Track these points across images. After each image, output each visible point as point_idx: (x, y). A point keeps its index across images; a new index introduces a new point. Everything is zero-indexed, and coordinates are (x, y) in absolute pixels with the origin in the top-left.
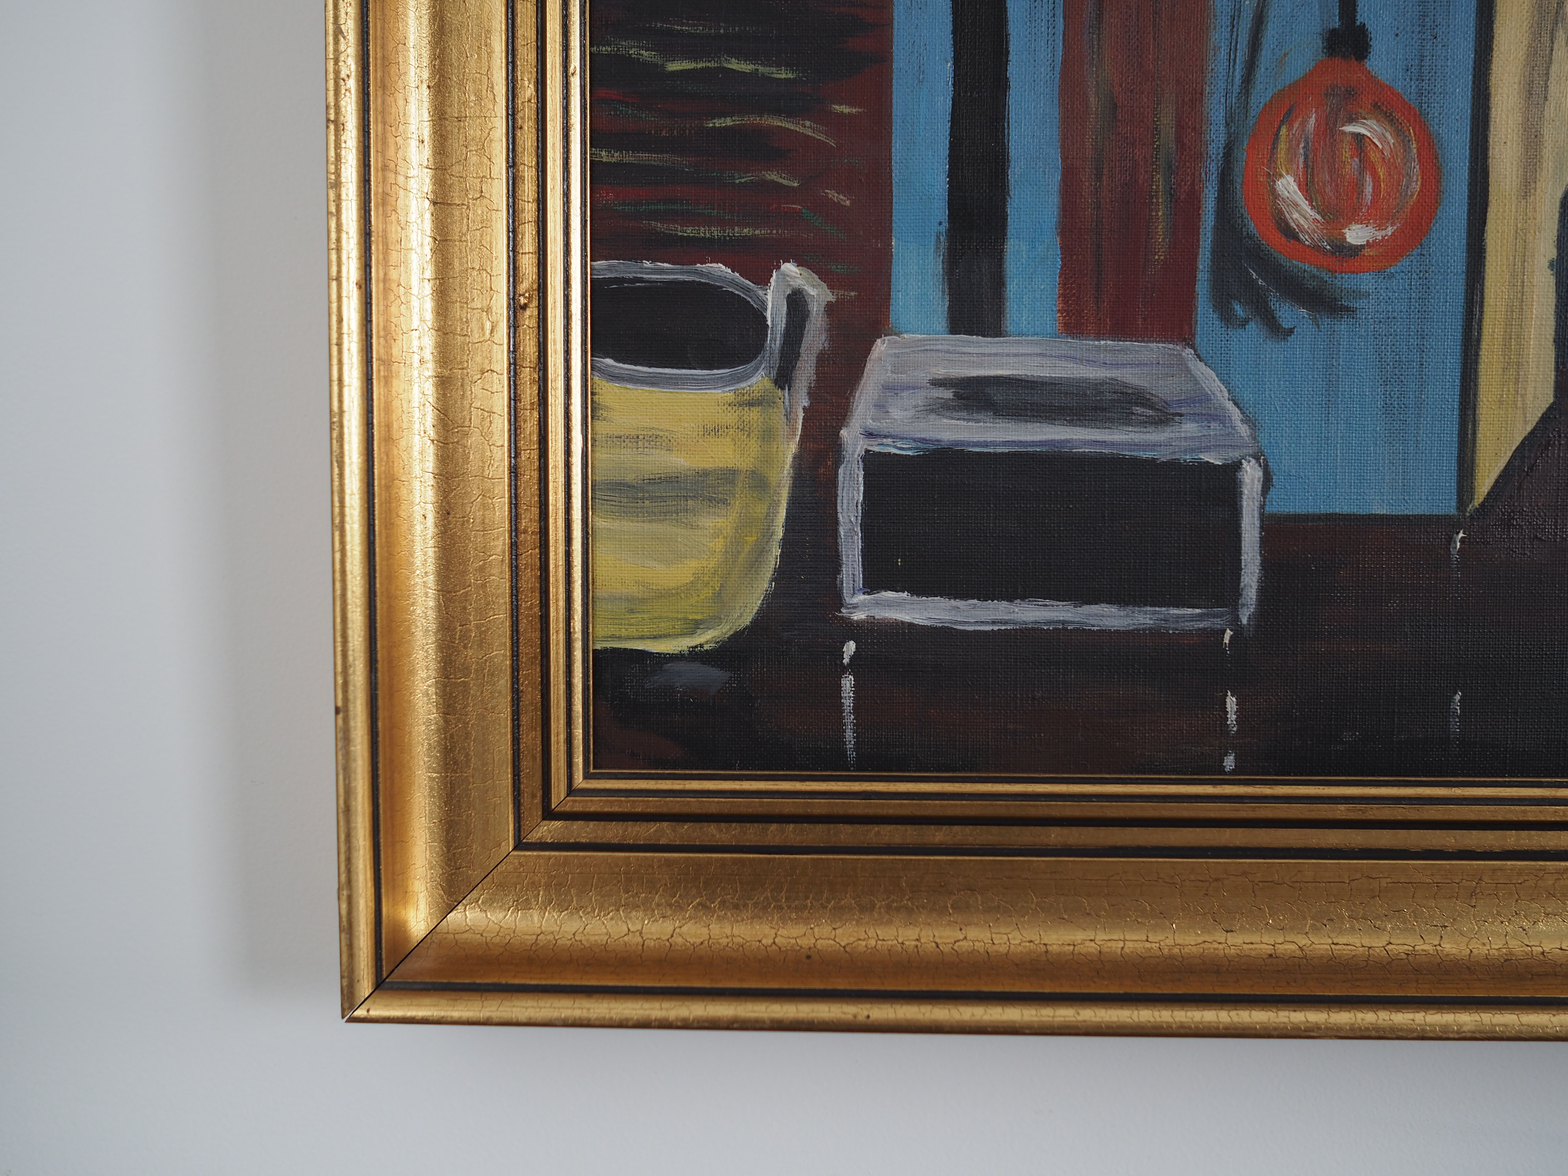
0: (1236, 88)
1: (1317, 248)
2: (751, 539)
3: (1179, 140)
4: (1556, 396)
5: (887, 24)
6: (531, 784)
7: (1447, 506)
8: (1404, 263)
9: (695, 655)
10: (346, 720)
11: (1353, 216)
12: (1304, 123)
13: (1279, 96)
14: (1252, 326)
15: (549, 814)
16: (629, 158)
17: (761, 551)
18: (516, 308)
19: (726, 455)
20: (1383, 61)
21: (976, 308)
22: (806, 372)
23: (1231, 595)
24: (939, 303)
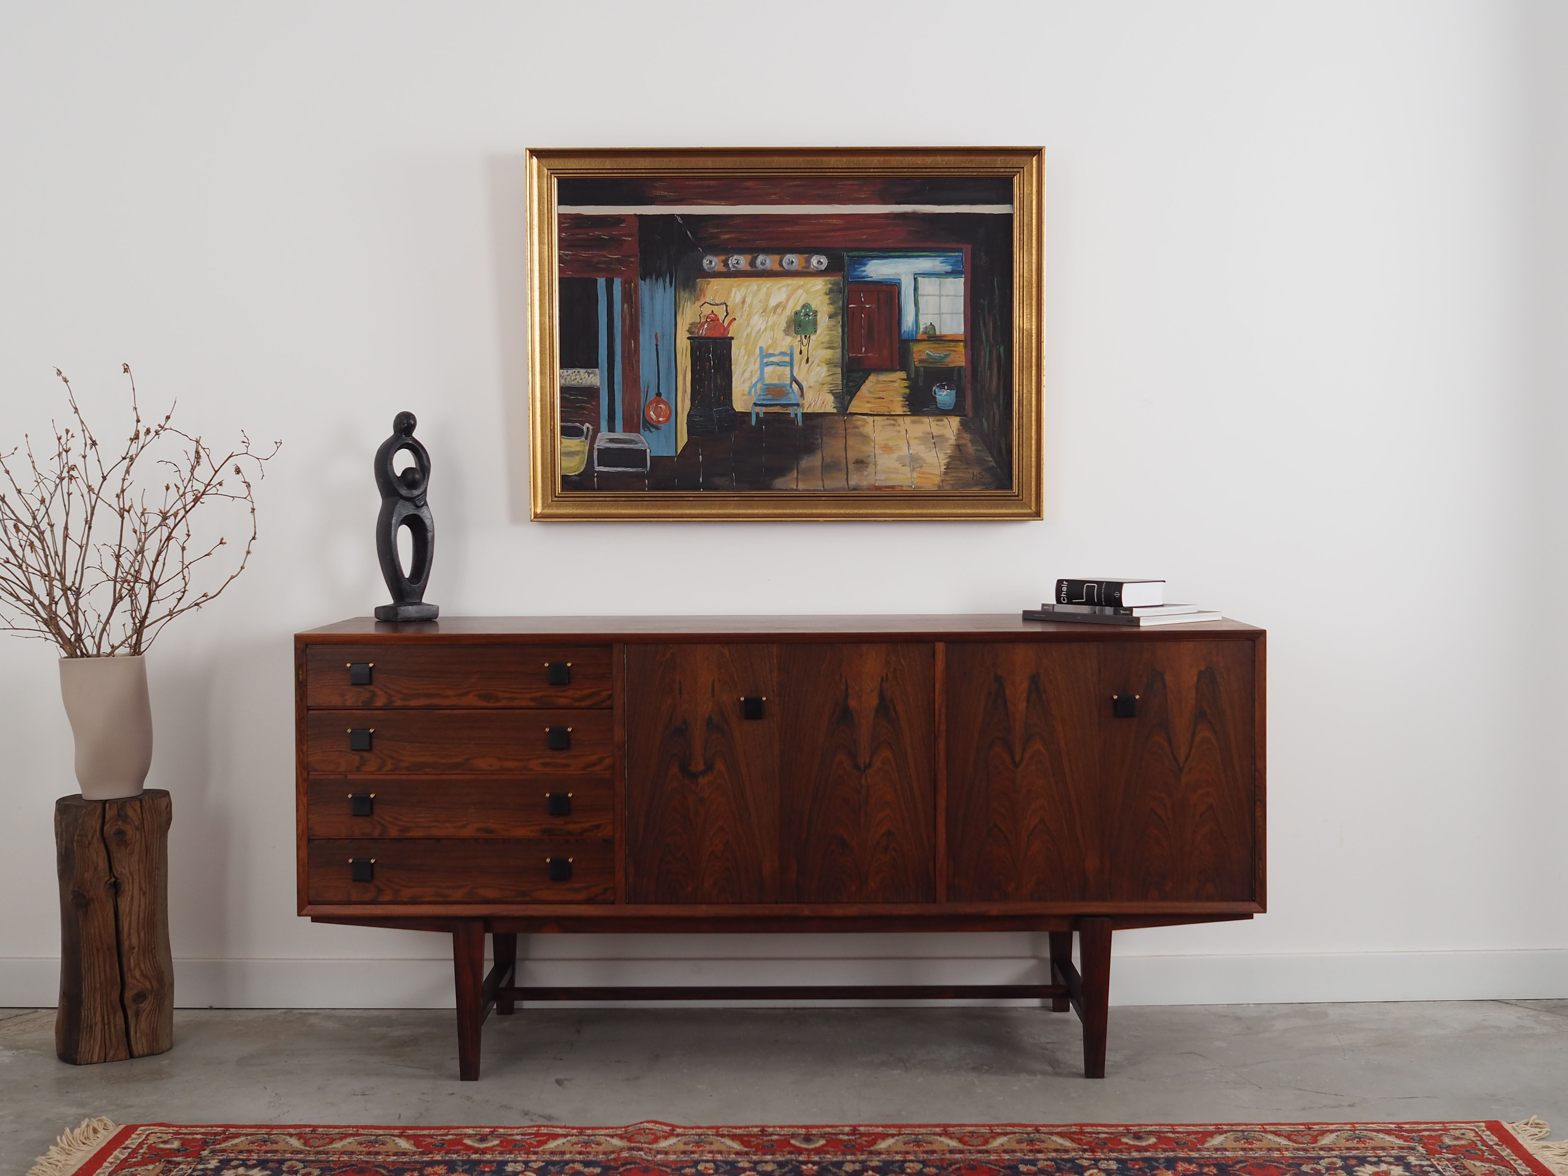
0: (645, 401)
1: (656, 421)
2: (582, 460)
3: (637, 408)
4: (688, 440)
5: (599, 392)
6: (553, 492)
7: (674, 455)
8: (667, 423)
9: (575, 475)
10: (530, 484)
11: (660, 417)
12: (653, 405)
13: (651, 401)
14: (648, 431)
15: (556, 497)
16: (566, 409)
18: (551, 430)
19: (579, 449)
20: (663, 397)
21: (611, 429)
22: (589, 438)
23: (646, 467)
24: (607, 429)
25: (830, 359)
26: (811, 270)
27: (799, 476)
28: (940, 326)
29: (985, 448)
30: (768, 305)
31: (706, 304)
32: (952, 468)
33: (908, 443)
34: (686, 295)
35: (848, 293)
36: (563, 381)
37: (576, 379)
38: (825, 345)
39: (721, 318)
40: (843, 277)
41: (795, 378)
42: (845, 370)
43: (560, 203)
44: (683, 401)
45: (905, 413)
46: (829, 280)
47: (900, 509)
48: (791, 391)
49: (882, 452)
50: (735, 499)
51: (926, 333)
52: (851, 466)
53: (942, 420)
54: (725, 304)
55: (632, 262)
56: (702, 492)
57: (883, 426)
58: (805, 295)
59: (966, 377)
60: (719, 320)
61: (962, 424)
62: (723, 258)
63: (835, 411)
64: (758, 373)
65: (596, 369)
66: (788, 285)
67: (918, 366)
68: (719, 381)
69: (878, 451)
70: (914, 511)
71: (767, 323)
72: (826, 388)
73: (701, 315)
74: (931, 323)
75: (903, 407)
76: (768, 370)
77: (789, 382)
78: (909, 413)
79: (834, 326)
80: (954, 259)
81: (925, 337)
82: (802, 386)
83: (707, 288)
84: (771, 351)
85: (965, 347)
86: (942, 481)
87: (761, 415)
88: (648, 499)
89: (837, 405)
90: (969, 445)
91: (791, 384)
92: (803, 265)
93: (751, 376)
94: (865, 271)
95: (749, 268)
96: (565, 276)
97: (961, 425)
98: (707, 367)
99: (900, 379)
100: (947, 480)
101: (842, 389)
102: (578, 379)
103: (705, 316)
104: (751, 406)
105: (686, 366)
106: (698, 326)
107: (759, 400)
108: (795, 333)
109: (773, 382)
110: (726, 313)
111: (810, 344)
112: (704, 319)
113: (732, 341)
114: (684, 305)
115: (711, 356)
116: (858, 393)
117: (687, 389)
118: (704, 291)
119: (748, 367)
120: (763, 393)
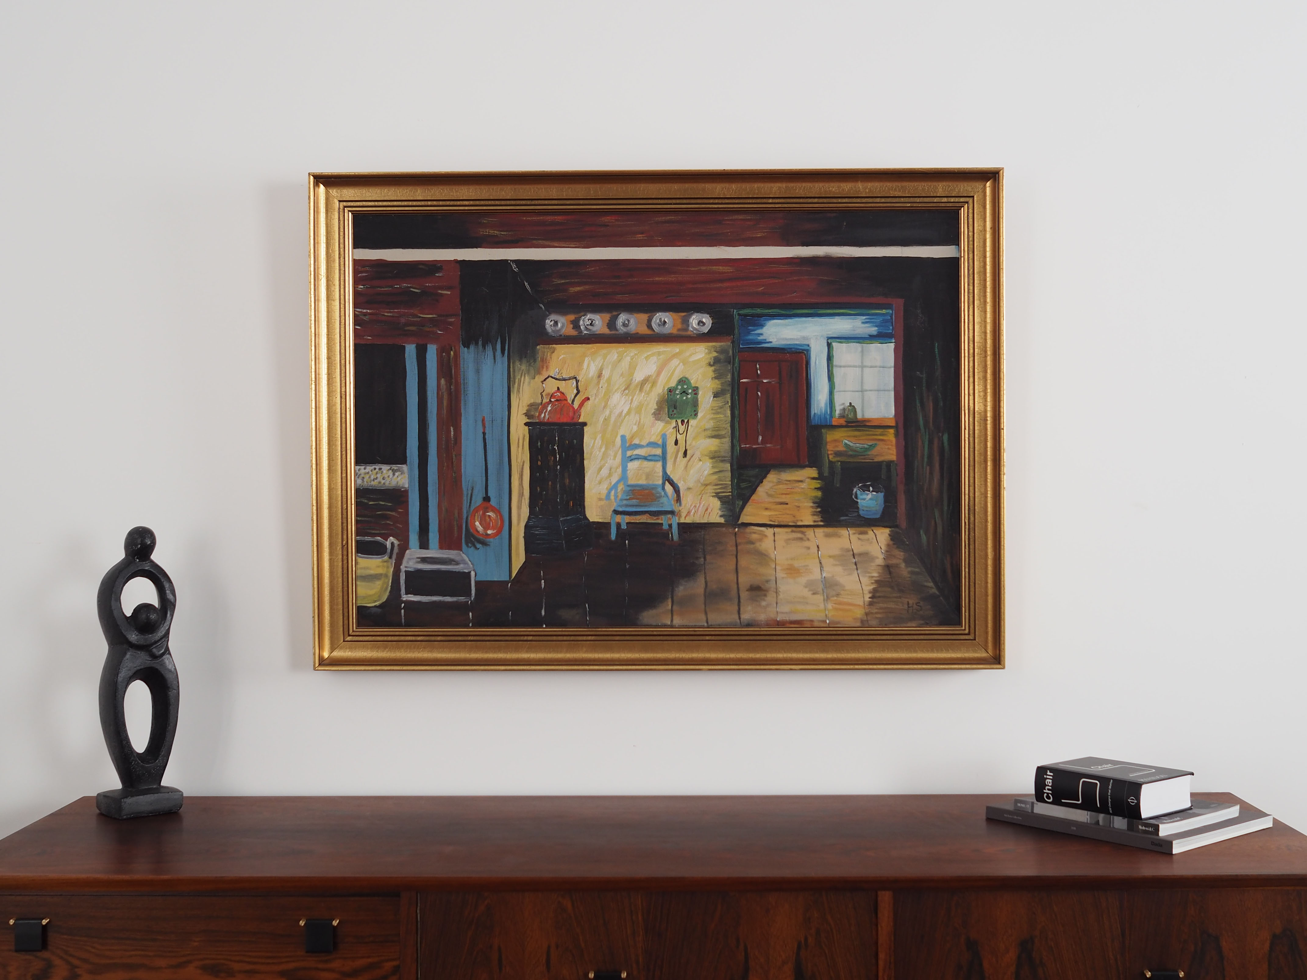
0: (468, 507)
1: (483, 534)
2: (385, 586)
3: (459, 516)
4: (526, 559)
5: (408, 496)
6: (346, 630)
7: (507, 579)
8: (498, 537)
9: (375, 606)
10: (314, 619)
11: (488, 529)
12: (480, 513)
13: (475, 508)
14: (472, 548)
15: (349, 635)
16: (363, 519)
17: (387, 588)
18: (343, 546)
19: (380, 571)
20: (493, 502)
21: (424, 545)
22: (394, 556)
23: (470, 595)
24: (418, 544)
25: (716, 452)
26: (689, 333)
27: (675, 608)
28: (863, 407)
29: (924, 570)
30: (632, 380)
31: (550, 378)
32: (879, 597)
33: (821, 563)
34: (524, 367)
35: (739, 364)
36: (359, 481)
37: (376, 478)
38: (709, 433)
39: (570, 397)
40: (733, 342)
41: (669, 476)
42: (735, 467)
43: (356, 246)
44: (519, 507)
45: (816, 523)
46: (714, 347)
47: (810, 652)
48: (663, 493)
49: (785, 576)
50: (590, 638)
51: (843, 417)
52: (744, 595)
53: (866, 533)
54: (576, 378)
55: (451, 324)
56: (544, 629)
57: (787, 541)
58: (681, 367)
59: (897, 475)
60: (567, 400)
61: (893, 537)
62: (572, 317)
63: (722, 520)
64: (620, 470)
65: (404, 466)
66: (659, 354)
67: (833, 460)
68: (567, 481)
69: (780, 574)
70: (829, 656)
71: (631, 403)
72: (711, 489)
73: (544, 394)
74: (850, 403)
75: (814, 515)
76: (633, 466)
77: (660, 482)
78: (822, 523)
79: (721, 408)
80: (881, 318)
81: (842, 422)
82: (678, 487)
83: (551, 358)
84: (636, 441)
85: (897, 435)
86: (867, 614)
87: (624, 527)
88: (472, 638)
89: (725, 513)
90: (903, 565)
91: (664, 484)
92: (680, 326)
93: (610, 475)
94: (762, 334)
95: (606, 331)
96: (362, 342)
97: (891, 539)
98: (551, 463)
99: (809, 478)
100: (872, 613)
101: (732, 492)
102: (380, 479)
103: (549, 394)
104: (610, 515)
105: (523, 460)
106: (540, 408)
107: (621, 506)
108: (669, 417)
109: (639, 483)
110: (577, 390)
111: (688, 431)
112: (547, 398)
113: (585, 427)
114: (521, 380)
115: (556, 448)
116: (754, 497)
117: (524, 491)
118: (548, 362)
119: (606, 463)
120: (625, 498)
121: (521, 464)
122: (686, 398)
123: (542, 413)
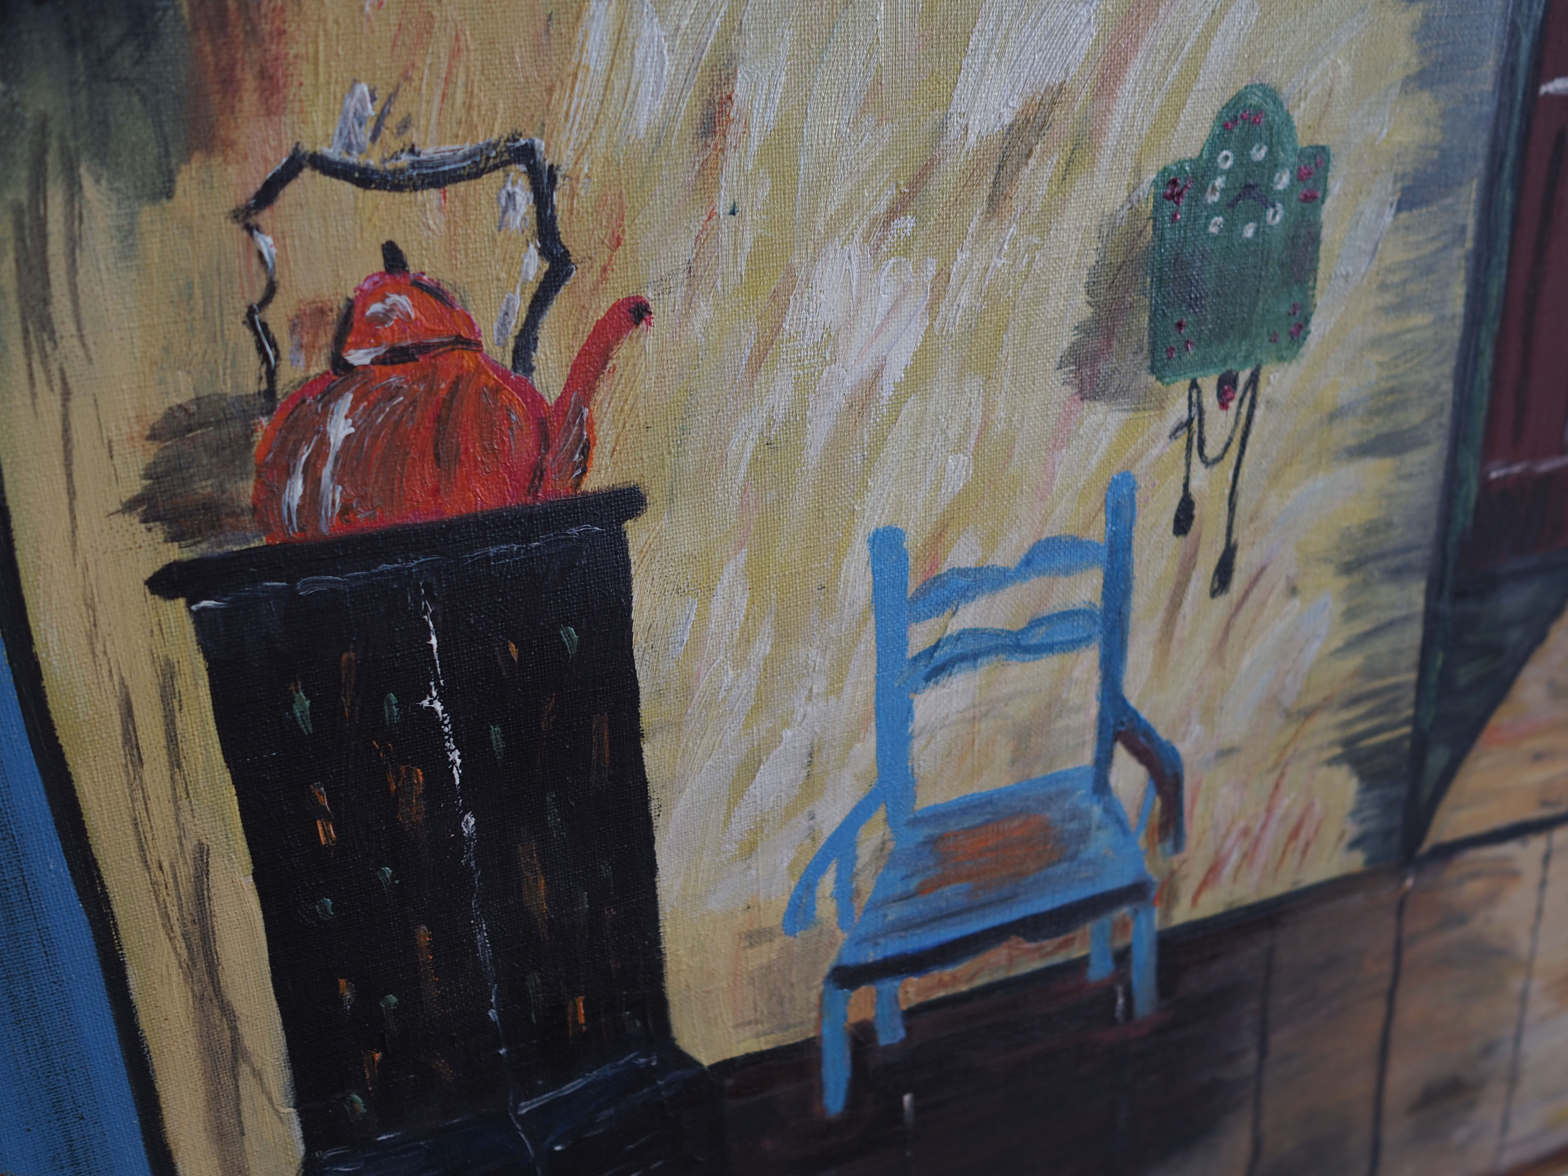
25: (1371, 529)
30: (941, 130)
31: (307, 173)
41: (1135, 714)
42: (1446, 591)
48: (1097, 811)
49: (1552, 1009)
52: (1396, 1132)
63: (1356, 862)
64: (866, 749)
68: (538, 892)
69: (1537, 1009)
71: (932, 309)
72: (1324, 730)
77: (1084, 756)
79: (1427, 267)
82: (1175, 759)
84: (964, 554)
87: (891, 1033)
89: (1374, 825)
91: (1104, 761)
93: (811, 789)
101: (1412, 718)
103: (321, 312)
104: (814, 997)
105: (190, 845)
106: (258, 437)
107: (872, 939)
108: (1153, 370)
109: (976, 790)
110: (544, 252)
111: (1251, 439)
112: (308, 348)
113: (629, 523)
114: (41, 223)
115: (438, 706)
116: (1502, 718)
117: (244, 1029)
118: (266, 27)
119: (787, 724)
120: (899, 889)
121: (185, 871)
122: (1256, 232)
123: (288, 472)
